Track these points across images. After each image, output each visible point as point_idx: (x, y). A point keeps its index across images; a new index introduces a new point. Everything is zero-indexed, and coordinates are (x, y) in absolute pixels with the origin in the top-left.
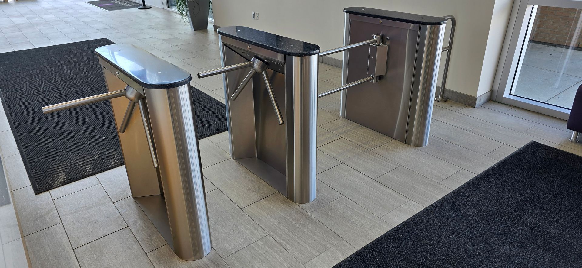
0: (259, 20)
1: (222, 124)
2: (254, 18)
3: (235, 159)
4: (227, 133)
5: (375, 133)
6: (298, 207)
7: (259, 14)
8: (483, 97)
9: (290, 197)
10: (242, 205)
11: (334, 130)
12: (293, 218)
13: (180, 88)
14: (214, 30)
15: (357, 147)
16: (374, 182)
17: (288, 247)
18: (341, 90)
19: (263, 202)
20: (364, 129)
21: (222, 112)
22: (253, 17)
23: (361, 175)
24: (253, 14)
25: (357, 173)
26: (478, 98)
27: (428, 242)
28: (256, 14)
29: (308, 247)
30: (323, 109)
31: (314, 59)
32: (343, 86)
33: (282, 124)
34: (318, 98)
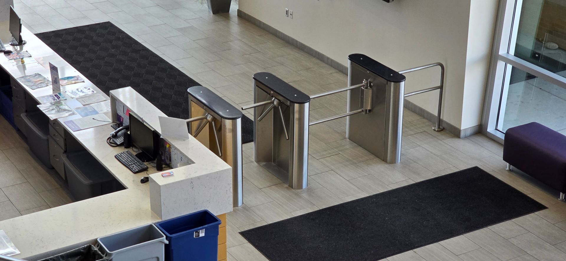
0: (292, 18)
1: (247, 136)
2: (287, 16)
3: (257, 163)
4: (253, 143)
5: (366, 152)
6: (294, 191)
7: (292, 12)
8: (469, 130)
9: (291, 186)
10: (261, 187)
11: (335, 148)
12: (290, 195)
13: (238, 120)
14: (238, 15)
15: (347, 161)
16: (347, 182)
17: (284, 206)
18: (346, 116)
19: (274, 187)
20: (360, 148)
21: (248, 125)
22: (287, 14)
23: (341, 178)
24: (287, 11)
25: (339, 176)
26: (462, 131)
27: (359, 209)
28: (289, 12)
29: (295, 207)
30: (335, 129)
31: (307, 105)
32: (348, 112)
33: (288, 139)
34: (309, 125)
